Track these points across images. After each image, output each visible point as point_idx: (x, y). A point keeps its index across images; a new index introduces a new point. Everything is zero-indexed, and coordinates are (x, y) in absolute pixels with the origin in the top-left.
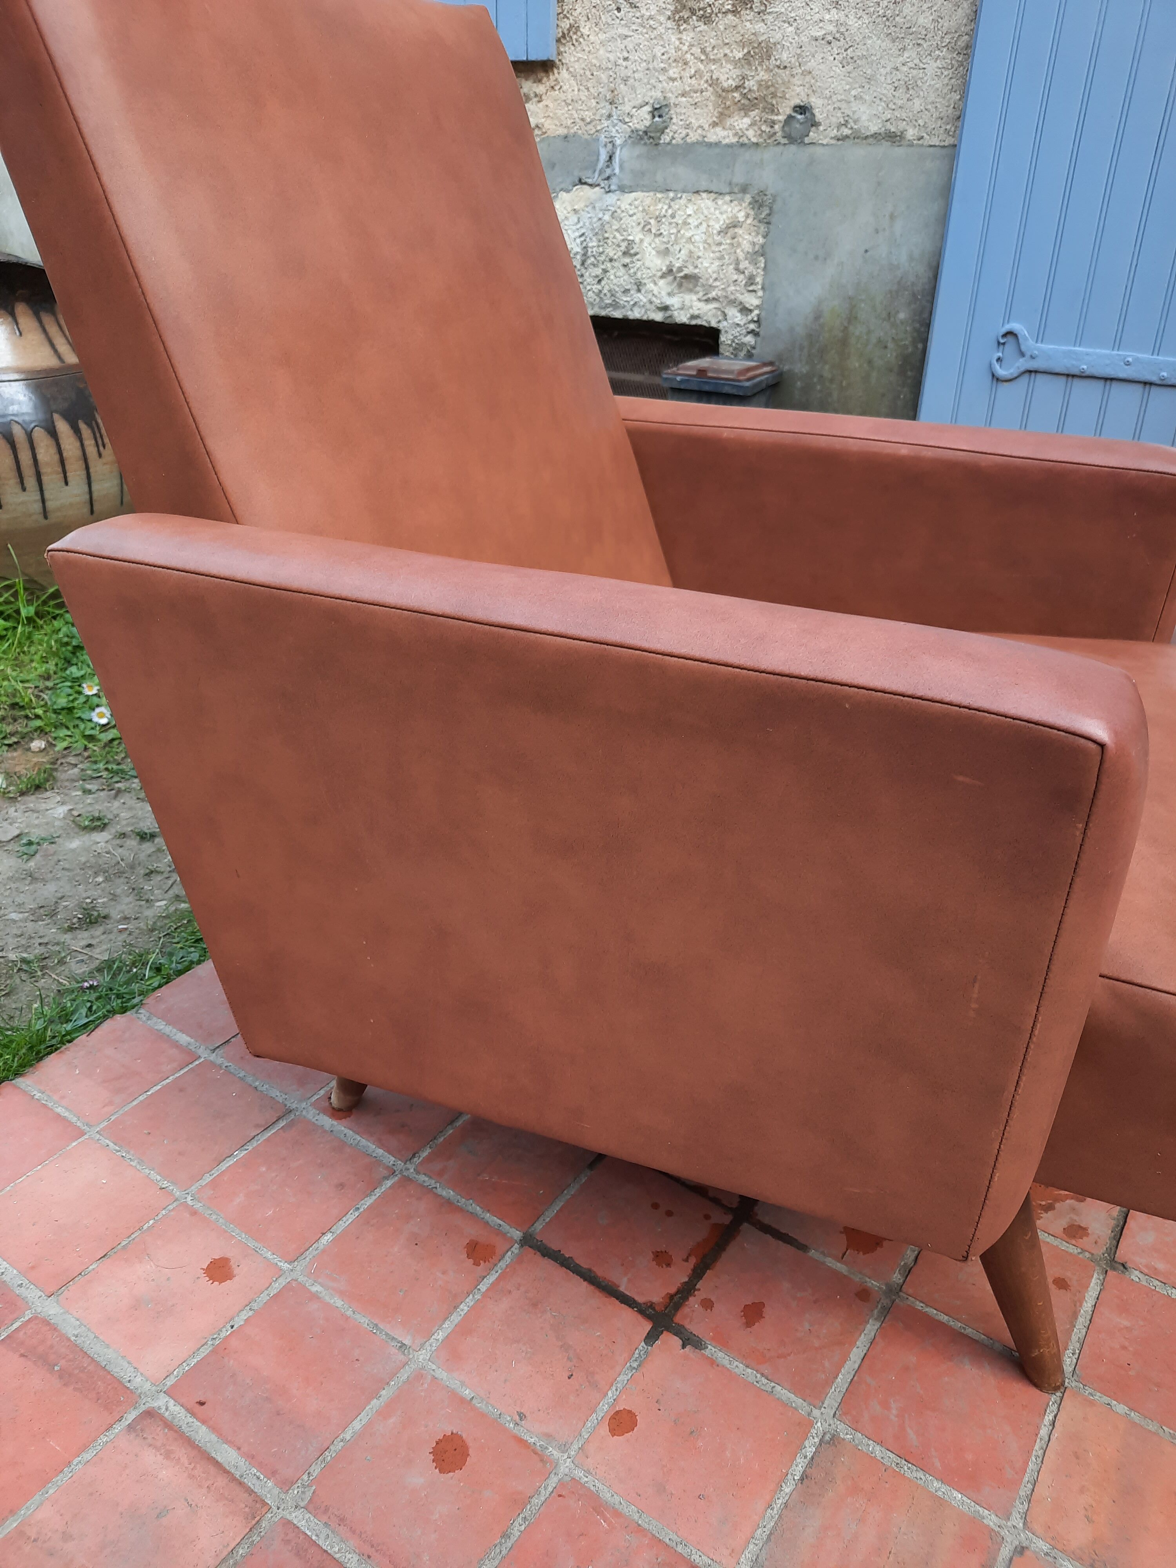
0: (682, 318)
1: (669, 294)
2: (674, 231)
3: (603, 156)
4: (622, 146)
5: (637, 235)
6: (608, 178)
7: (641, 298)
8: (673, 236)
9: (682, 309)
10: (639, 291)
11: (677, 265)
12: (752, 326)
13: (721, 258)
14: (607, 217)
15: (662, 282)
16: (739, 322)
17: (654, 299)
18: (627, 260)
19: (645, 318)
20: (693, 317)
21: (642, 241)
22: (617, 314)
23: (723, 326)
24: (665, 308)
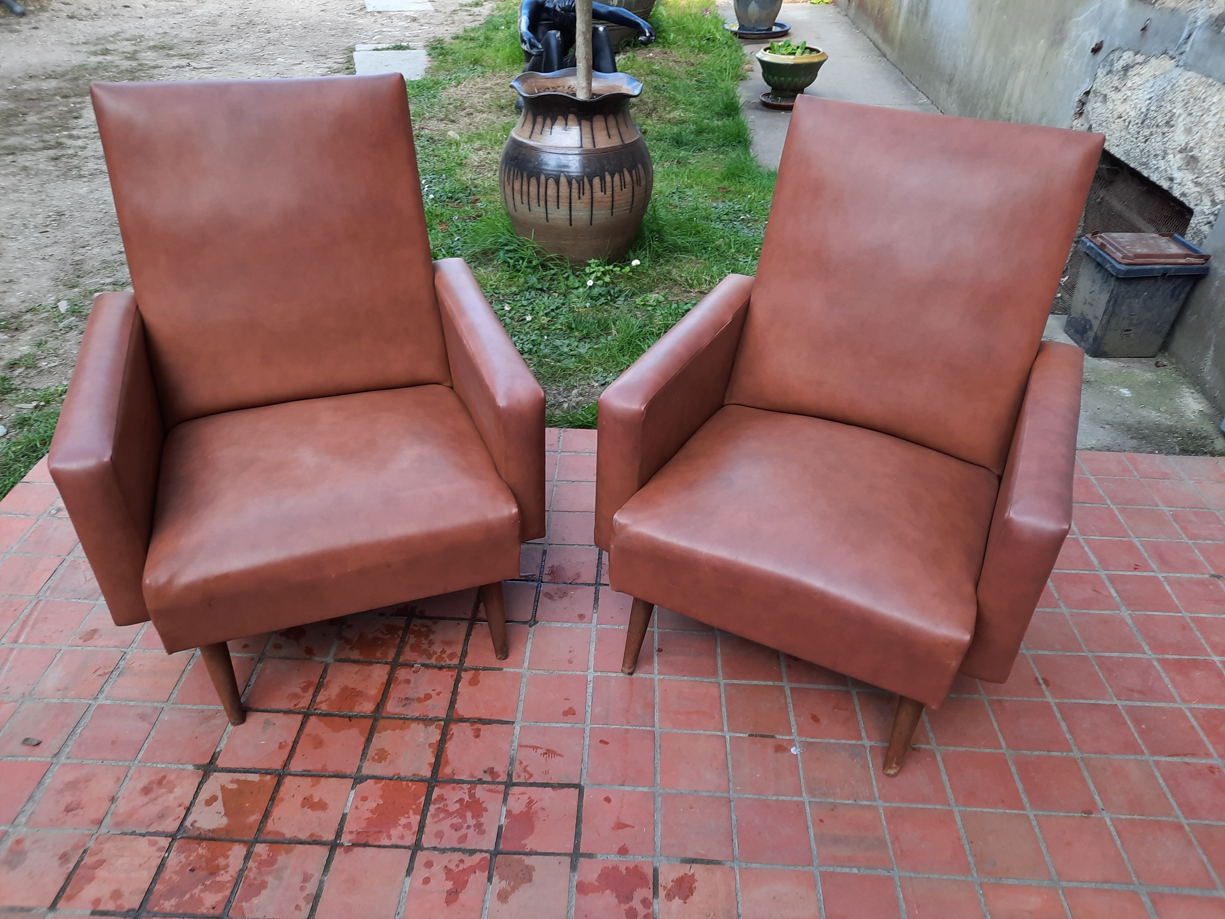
0: (1176, 193)
1: (1179, 169)
2: (1200, 114)
3: (1185, 34)
4: (1201, 27)
5: (1177, 111)
6: (1181, 54)
7: (1162, 164)
8: (1198, 118)
9: (1180, 184)
10: (1164, 158)
11: (1191, 145)
12: (1212, 218)
13: (1217, 149)
14: (1168, 88)
15: (1179, 156)
16: (1205, 210)
17: (1168, 169)
18: (1166, 129)
19: (1158, 183)
20: (1183, 194)
21: (1180, 115)
22: (1145, 173)
23: (1197, 210)
24: (1171, 179)
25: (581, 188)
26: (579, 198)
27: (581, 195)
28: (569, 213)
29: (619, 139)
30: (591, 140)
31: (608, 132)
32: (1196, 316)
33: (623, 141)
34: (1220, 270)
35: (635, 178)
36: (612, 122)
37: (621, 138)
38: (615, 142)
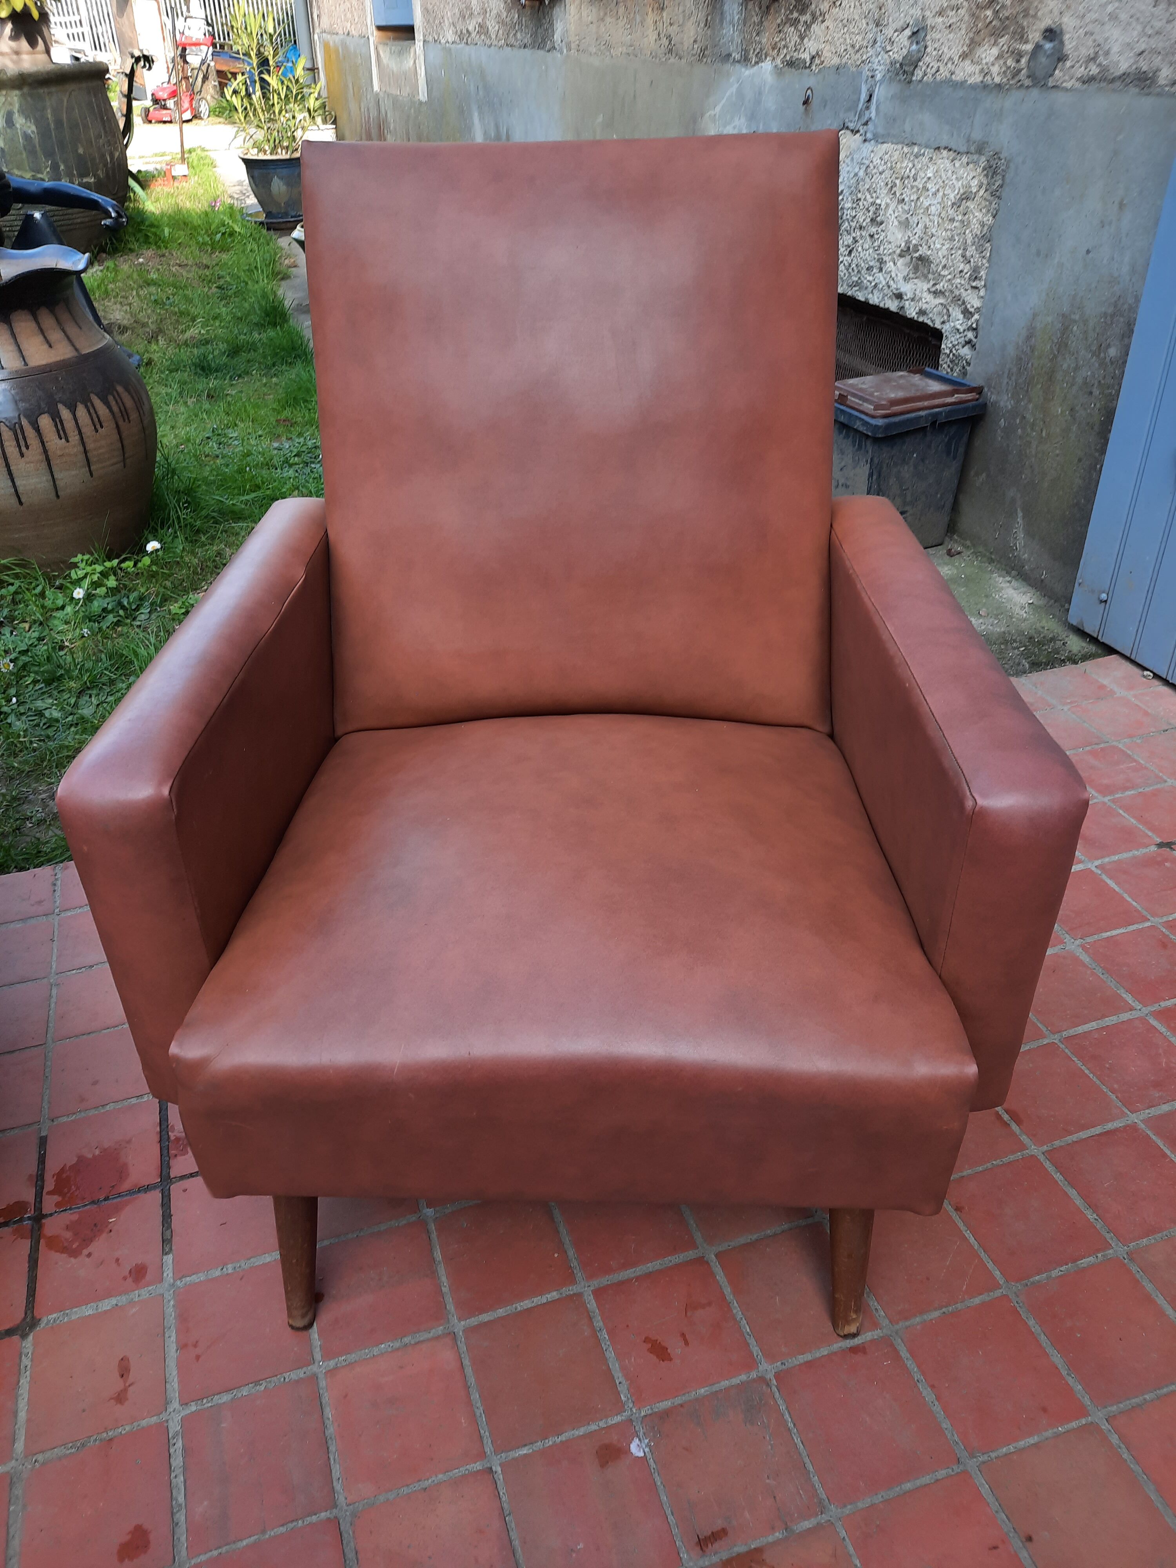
0: (911, 312)
1: (906, 279)
2: (914, 197)
3: (864, 96)
4: (882, 81)
5: (883, 200)
6: (866, 124)
7: (881, 278)
8: (913, 204)
9: (913, 300)
10: (881, 270)
11: (914, 242)
12: (970, 335)
13: (952, 239)
14: (861, 173)
15: (901, 262)
16: (959, 327)
17: (891, 283)
18: (873, 230)
19: (882, 305)
20: (922, 312)
21: (887, 205)
22: (861, 297)
23: (946, 329)
24: (899, 296)
25: (20, 437)
26: (22, 455)
27: (24, 449)
28: (10, 484)
29: (70, 348)
30: (17, 354)
31: (45, 337)
32: (984, 475)
33: (76, 350)
34: (1002, 404)
35: (115, 409)
36: (48, 321)
37: (73, 346)
38: (62, 352)
